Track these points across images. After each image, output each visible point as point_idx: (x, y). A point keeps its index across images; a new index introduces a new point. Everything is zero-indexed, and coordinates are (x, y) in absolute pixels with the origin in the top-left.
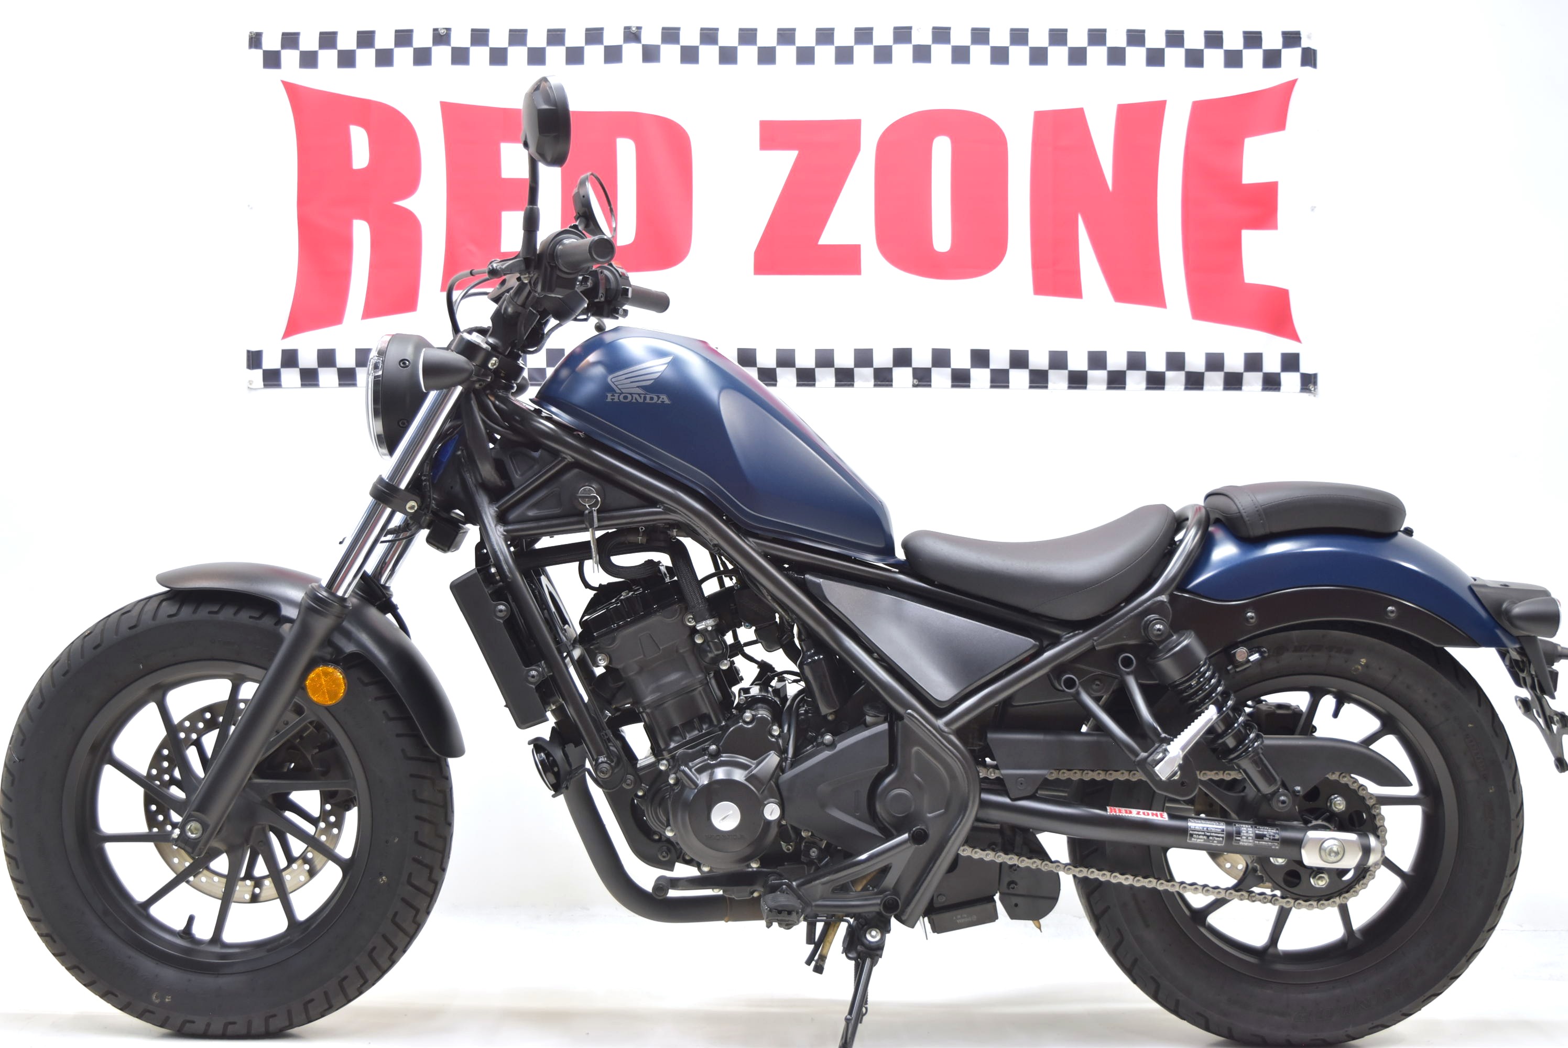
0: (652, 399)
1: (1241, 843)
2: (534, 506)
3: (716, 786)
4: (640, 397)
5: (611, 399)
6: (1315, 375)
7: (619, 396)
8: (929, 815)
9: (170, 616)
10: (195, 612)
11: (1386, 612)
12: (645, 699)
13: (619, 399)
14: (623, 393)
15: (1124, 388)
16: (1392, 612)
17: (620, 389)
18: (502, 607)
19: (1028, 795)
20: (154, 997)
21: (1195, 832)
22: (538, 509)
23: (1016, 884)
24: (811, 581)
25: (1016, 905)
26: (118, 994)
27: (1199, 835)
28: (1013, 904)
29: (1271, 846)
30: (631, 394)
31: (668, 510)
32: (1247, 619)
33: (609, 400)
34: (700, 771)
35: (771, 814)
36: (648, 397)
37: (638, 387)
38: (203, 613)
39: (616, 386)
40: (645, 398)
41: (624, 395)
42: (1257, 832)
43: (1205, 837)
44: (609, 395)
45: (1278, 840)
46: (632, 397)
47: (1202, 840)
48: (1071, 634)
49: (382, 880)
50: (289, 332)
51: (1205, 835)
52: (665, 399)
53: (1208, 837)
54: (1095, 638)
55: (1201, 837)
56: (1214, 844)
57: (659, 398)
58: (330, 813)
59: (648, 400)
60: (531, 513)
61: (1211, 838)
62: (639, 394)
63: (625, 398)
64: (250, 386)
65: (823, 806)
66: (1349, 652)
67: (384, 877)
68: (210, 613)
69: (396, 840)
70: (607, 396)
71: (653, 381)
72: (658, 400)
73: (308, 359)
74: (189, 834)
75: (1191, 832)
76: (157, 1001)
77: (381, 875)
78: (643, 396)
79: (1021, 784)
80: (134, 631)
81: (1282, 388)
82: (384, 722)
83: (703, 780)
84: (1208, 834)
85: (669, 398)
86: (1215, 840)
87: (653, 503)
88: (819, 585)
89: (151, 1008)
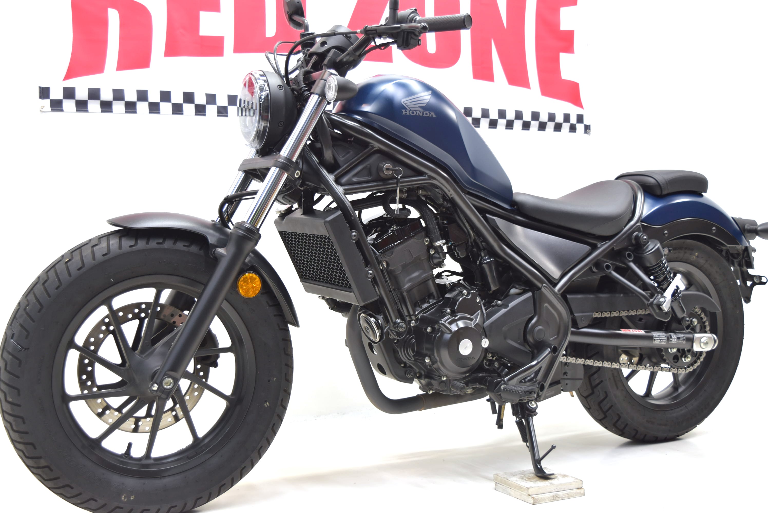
0: (426, 114)
1: (672, 342)
2: (355, 175)
3: (461, 331)
4: (421, 113)
5: (405, 113)
6: (590, 126)
7: (409, 112)
8: (551, 339)
9: (130, 246)
10: (147, 243)
11: (712, 230)
12: (403, 287)
13: (409, 113)
14: (411, 110)
15: (512, 129)
16: (714, 230)
17: (409, 108)
18: (354, 234)
19: (586, 326)
20: (123, 498)
21: (656, 338)
22: (358, 177)
23: (567, 373)
24: (490, 218)
25: (567, 384)
26: (97, 499)
27: (658, 339)
28: (566, 383)
29: (682, 342)
30: (416, 111)
31: (431, 178)
32: (664, 234)
33: (404, 113)
34: (450, 323)
35: (485, 345)
36: (425, 113)
37: (419, 107)
38: (153, 244)
39: (407, 106)
40: (423, 113)
41: (412, 111)
42: (677, 336)
43: (659, 340)
44: (404, 111)
45: (684, 339)
46: (416, 112)
47: (658, 342)
48: (604, 243)
49: (267, 405)
50: (68, 76)
51: (659, 339)
52: (433, 114)
53: (661, 340)
54: (615, 244)
55: (658, 340)
56: (662, 343)
57: (430, 114)
58: (200, 370)
59: (425, 115)
60: (355, 180)
61: (662, 341)
62: (420, 111)
63: (413, 113)
64: (42, 110)
65: (505, 338)
66: (692, 250)
67: (267, 403)
68: (158, 243)
69: (275, 379)
70: (402, 112)
71: (426, 104)
72: (430, 115)
73: (82, 94)
74: (165, 387)
75: (654, 338)
76: (125, 500)
77: (266, 401)
78: (422, 112)
79: (584, 320)
80: (107, 257)
81: (577, 131)
82: (267, 308)
83: (454, 328)
84: (661, 339)
85: (435, 114)
86: (663, 341)
87: (421, 173)
88: (494, 220)
89: (121, 505)
